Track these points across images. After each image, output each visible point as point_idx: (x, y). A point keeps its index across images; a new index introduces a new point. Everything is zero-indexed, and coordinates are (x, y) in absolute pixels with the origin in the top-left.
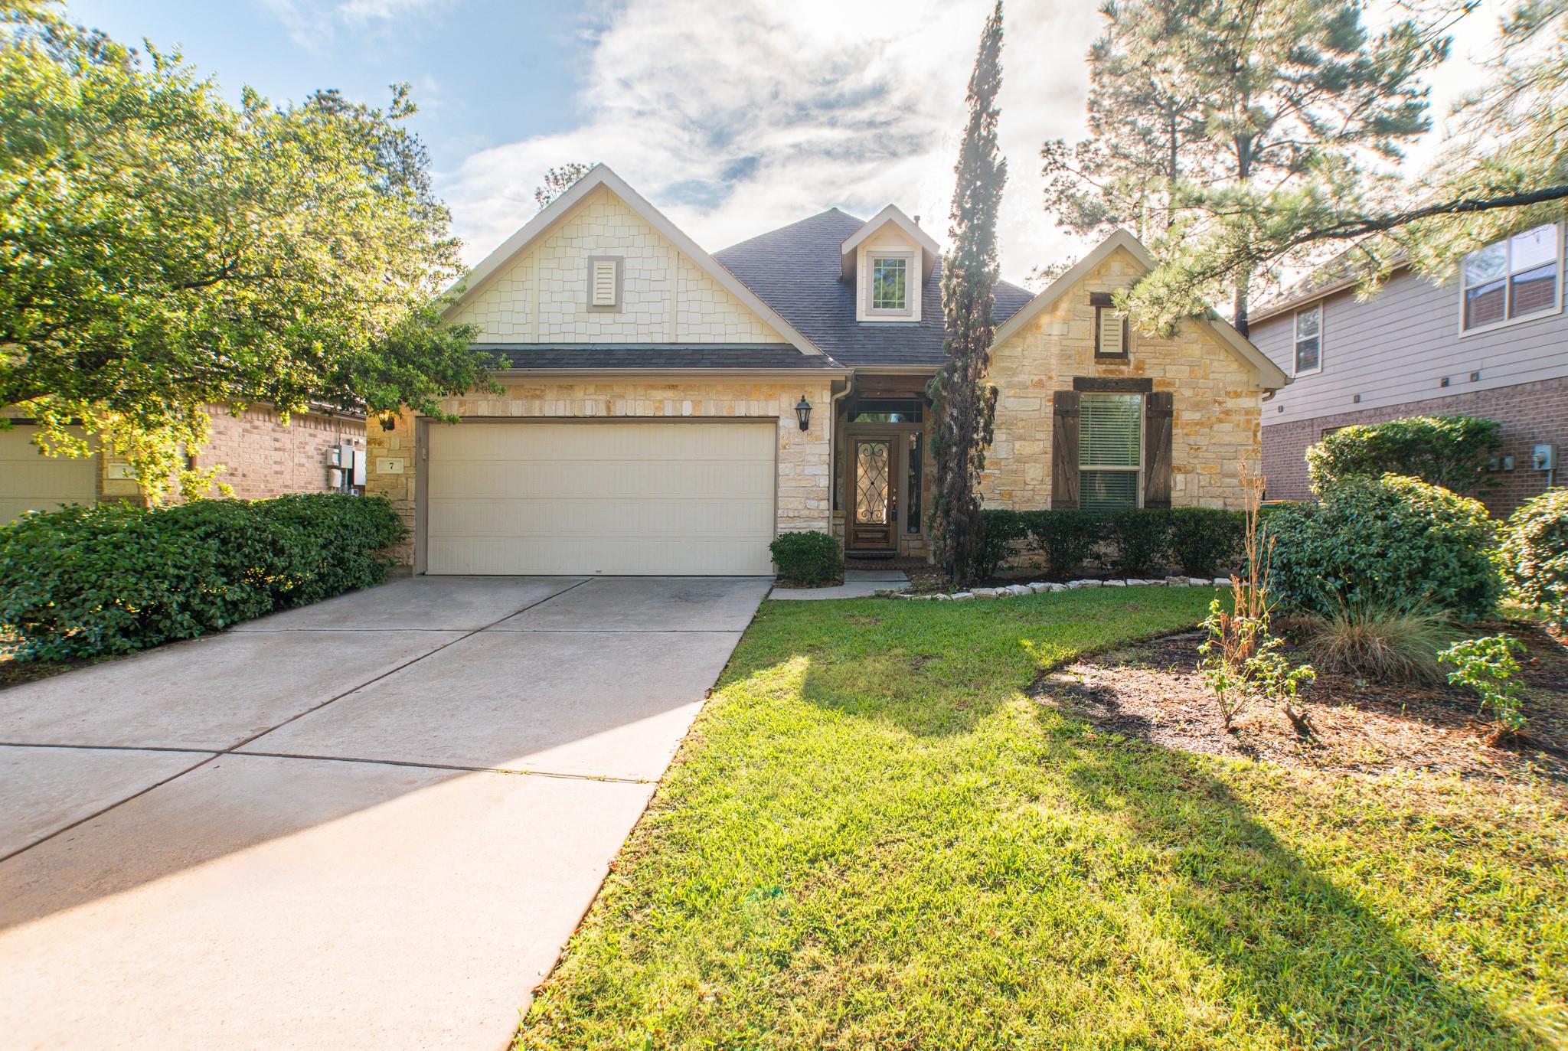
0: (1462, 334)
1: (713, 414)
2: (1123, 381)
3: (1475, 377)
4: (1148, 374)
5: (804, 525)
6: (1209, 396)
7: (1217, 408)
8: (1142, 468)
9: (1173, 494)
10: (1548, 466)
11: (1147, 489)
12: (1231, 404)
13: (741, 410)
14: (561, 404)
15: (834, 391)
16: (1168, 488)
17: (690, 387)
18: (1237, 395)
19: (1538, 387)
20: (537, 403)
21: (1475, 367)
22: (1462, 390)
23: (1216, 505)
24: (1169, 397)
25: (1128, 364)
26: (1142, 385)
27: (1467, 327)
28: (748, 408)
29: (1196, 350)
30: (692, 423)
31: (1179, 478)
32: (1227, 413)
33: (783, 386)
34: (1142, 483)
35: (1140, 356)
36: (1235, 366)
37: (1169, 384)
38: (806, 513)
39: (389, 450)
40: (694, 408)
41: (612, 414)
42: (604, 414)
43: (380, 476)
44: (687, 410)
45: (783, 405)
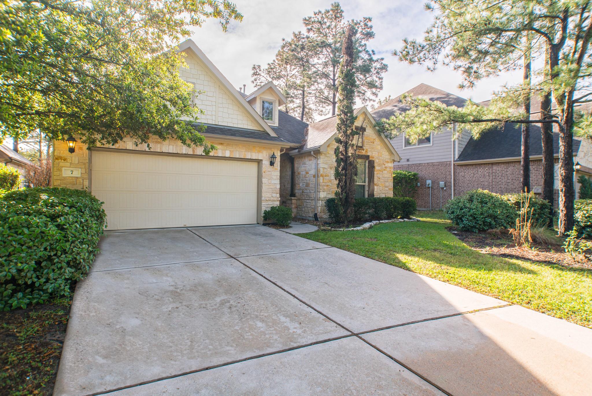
0: (404, 148)
1: (238, 157)
2: (362, 155)
3: (408, 160)
4: (369, 154)
5: (272, 203)
6: (382, 162)
7: (384, 166)
8: (367, 184)
9: (375, 193)
10: (430, 186)
11: (368, 191)
12: (387, 165)
13: (249, 157)
14: (171, 147)
15: (281, 151)
16: (373, 190)
17: (228, 145)
18: (388, 162)
19: (426, 164)
20: (159, 145)
21: (408, 157)
22: (404, 163)
23: (383, 196)
24: (374, 161)
25: (363, 150)
26: (367, 157)
27: (405, 146)
28: (251, 156)
29: (379, 147)
30: (229, 160)
31: (376, 187)
32: (386, 168)
33: (264, 148)
34: (367, 188)
35: (367, 148)
36: (387, 153)
37: (373, 158)
38: (272, 198)
39: (71, 163)
40: (230, 154)
41: (195, 154)
42: (192, 153)
43: (65, 178)
44: (227, 154)
45: (264, 155)
